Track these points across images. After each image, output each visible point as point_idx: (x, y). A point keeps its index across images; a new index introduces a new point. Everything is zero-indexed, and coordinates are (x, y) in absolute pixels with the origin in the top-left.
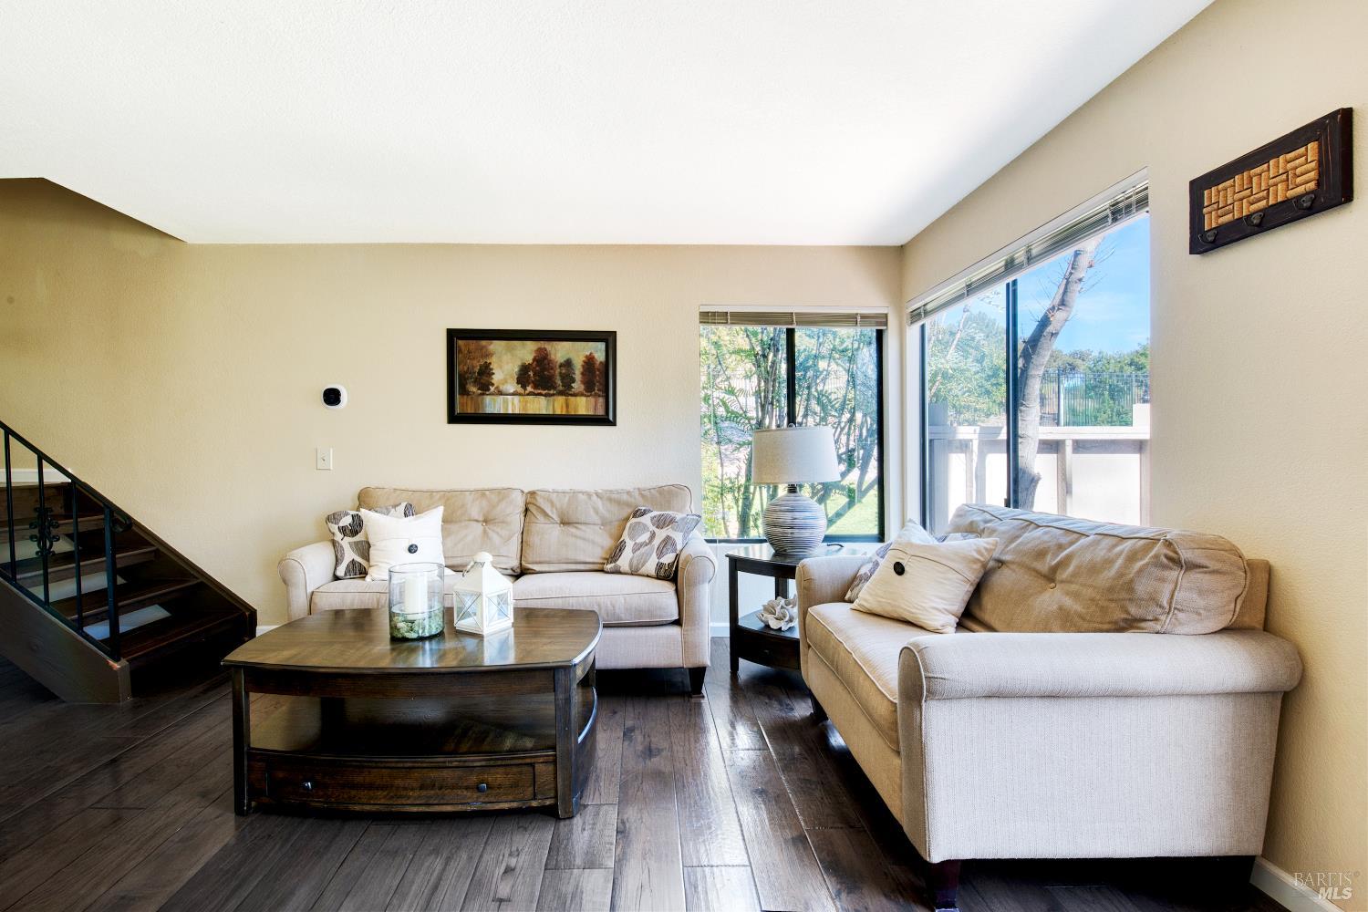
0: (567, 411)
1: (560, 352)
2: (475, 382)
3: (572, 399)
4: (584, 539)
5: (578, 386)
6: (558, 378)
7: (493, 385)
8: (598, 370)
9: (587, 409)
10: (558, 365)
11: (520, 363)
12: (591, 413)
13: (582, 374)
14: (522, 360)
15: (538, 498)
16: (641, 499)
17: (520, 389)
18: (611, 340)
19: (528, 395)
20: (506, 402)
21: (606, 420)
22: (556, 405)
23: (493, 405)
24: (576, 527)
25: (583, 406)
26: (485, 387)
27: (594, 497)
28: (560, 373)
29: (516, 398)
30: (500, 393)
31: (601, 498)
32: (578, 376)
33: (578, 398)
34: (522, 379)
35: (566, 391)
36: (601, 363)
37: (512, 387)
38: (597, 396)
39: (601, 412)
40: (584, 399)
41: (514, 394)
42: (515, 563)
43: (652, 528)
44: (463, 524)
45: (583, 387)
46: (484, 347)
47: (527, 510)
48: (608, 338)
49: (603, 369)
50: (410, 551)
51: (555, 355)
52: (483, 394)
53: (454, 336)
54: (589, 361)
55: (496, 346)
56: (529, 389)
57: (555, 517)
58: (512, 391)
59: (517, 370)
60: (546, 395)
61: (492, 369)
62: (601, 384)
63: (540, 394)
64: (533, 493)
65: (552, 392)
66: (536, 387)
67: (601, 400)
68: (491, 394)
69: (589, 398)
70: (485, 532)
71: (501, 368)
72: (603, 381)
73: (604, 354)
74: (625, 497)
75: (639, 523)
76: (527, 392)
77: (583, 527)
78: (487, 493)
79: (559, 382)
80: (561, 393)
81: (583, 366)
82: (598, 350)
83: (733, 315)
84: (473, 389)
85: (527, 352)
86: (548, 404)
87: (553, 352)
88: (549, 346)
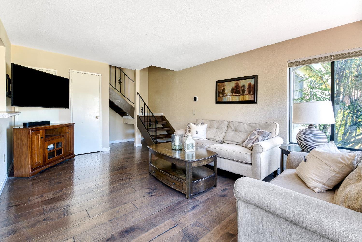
0: (243, 99)
1: (241, 83)
2: (221, 93)
3: (244, 96)
4: (239, 136)
5: (246, 92)
6: (241, 90)
7: (225, 94)
8: (252, 87)
9: (249, 99)
10: (241, 87)
11: (231, 87)
12: (250, 100)
13: (248, 89)
14: (232, 86)
15: (231, 123)
16: (258, 126)
17: (231, 94)
18: (256, 77)
19: (233, 96)
20: (228, 98)
21: (254, 102)
22: (240, 98)
23: (225, 99)
24: (238, 132)
25: (248, 98)
26: (223, 94)
27: (245, 124)
28: (242, 89)
29: (231, 97)
30: (227, 96)
31: (247, 125)
32: (246, 89)
33: (246, 96)
34: (232, 92)
35: (243, 94)
36: (253, 85)
37: (229, 94)
38: (252, 95)
39: (253, 99)
40: (248, 96)
41: (230, 96)
42: (222, 140)
43: (256, 135)
44: (213, 128)
45: (247, 92)
46: (224, 84)
47: (228, 126)
48: (255, 77)
49: (253, 87)
50: (196, 133)
51: (240, 84)
52: (223, 96)
53: (217, 82)
54: (250, 85)
55: (226, 84)
56: (234, 94)
57: (234, 129)
58: (229, 95)
59: (231, 89)
60: (238, 96)
61: (225, 90)
62: (253, 91)
63: (236, 95)
64: (230, 122)
65: (239, 94)
66: (235, 93)
67: (253, 96)
68: (225, 96)
69: (249, 96)
70: (217, 131)
71: (227, 89)
72: (253, 90)
73: (254, 82)
74: (254, 125)
75: (254, 133)
76: (233, 95)
77: (240, 132)
78: (219, 121)
79: (241, 91)
80: (242, 95)
81: (248, 86)
82: (252, 81)
83: (302, 61)
84: (221, 95)
85: (233, 84)
86: (238, 98)
87: (240, 83)
88: (239, 82)
